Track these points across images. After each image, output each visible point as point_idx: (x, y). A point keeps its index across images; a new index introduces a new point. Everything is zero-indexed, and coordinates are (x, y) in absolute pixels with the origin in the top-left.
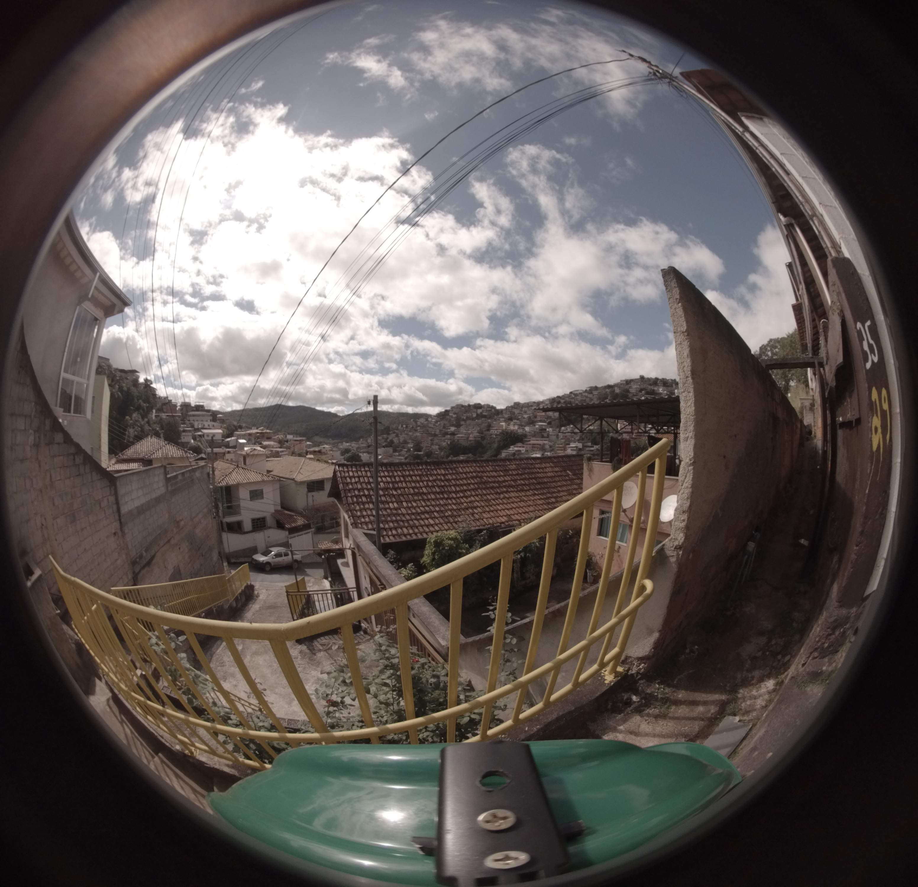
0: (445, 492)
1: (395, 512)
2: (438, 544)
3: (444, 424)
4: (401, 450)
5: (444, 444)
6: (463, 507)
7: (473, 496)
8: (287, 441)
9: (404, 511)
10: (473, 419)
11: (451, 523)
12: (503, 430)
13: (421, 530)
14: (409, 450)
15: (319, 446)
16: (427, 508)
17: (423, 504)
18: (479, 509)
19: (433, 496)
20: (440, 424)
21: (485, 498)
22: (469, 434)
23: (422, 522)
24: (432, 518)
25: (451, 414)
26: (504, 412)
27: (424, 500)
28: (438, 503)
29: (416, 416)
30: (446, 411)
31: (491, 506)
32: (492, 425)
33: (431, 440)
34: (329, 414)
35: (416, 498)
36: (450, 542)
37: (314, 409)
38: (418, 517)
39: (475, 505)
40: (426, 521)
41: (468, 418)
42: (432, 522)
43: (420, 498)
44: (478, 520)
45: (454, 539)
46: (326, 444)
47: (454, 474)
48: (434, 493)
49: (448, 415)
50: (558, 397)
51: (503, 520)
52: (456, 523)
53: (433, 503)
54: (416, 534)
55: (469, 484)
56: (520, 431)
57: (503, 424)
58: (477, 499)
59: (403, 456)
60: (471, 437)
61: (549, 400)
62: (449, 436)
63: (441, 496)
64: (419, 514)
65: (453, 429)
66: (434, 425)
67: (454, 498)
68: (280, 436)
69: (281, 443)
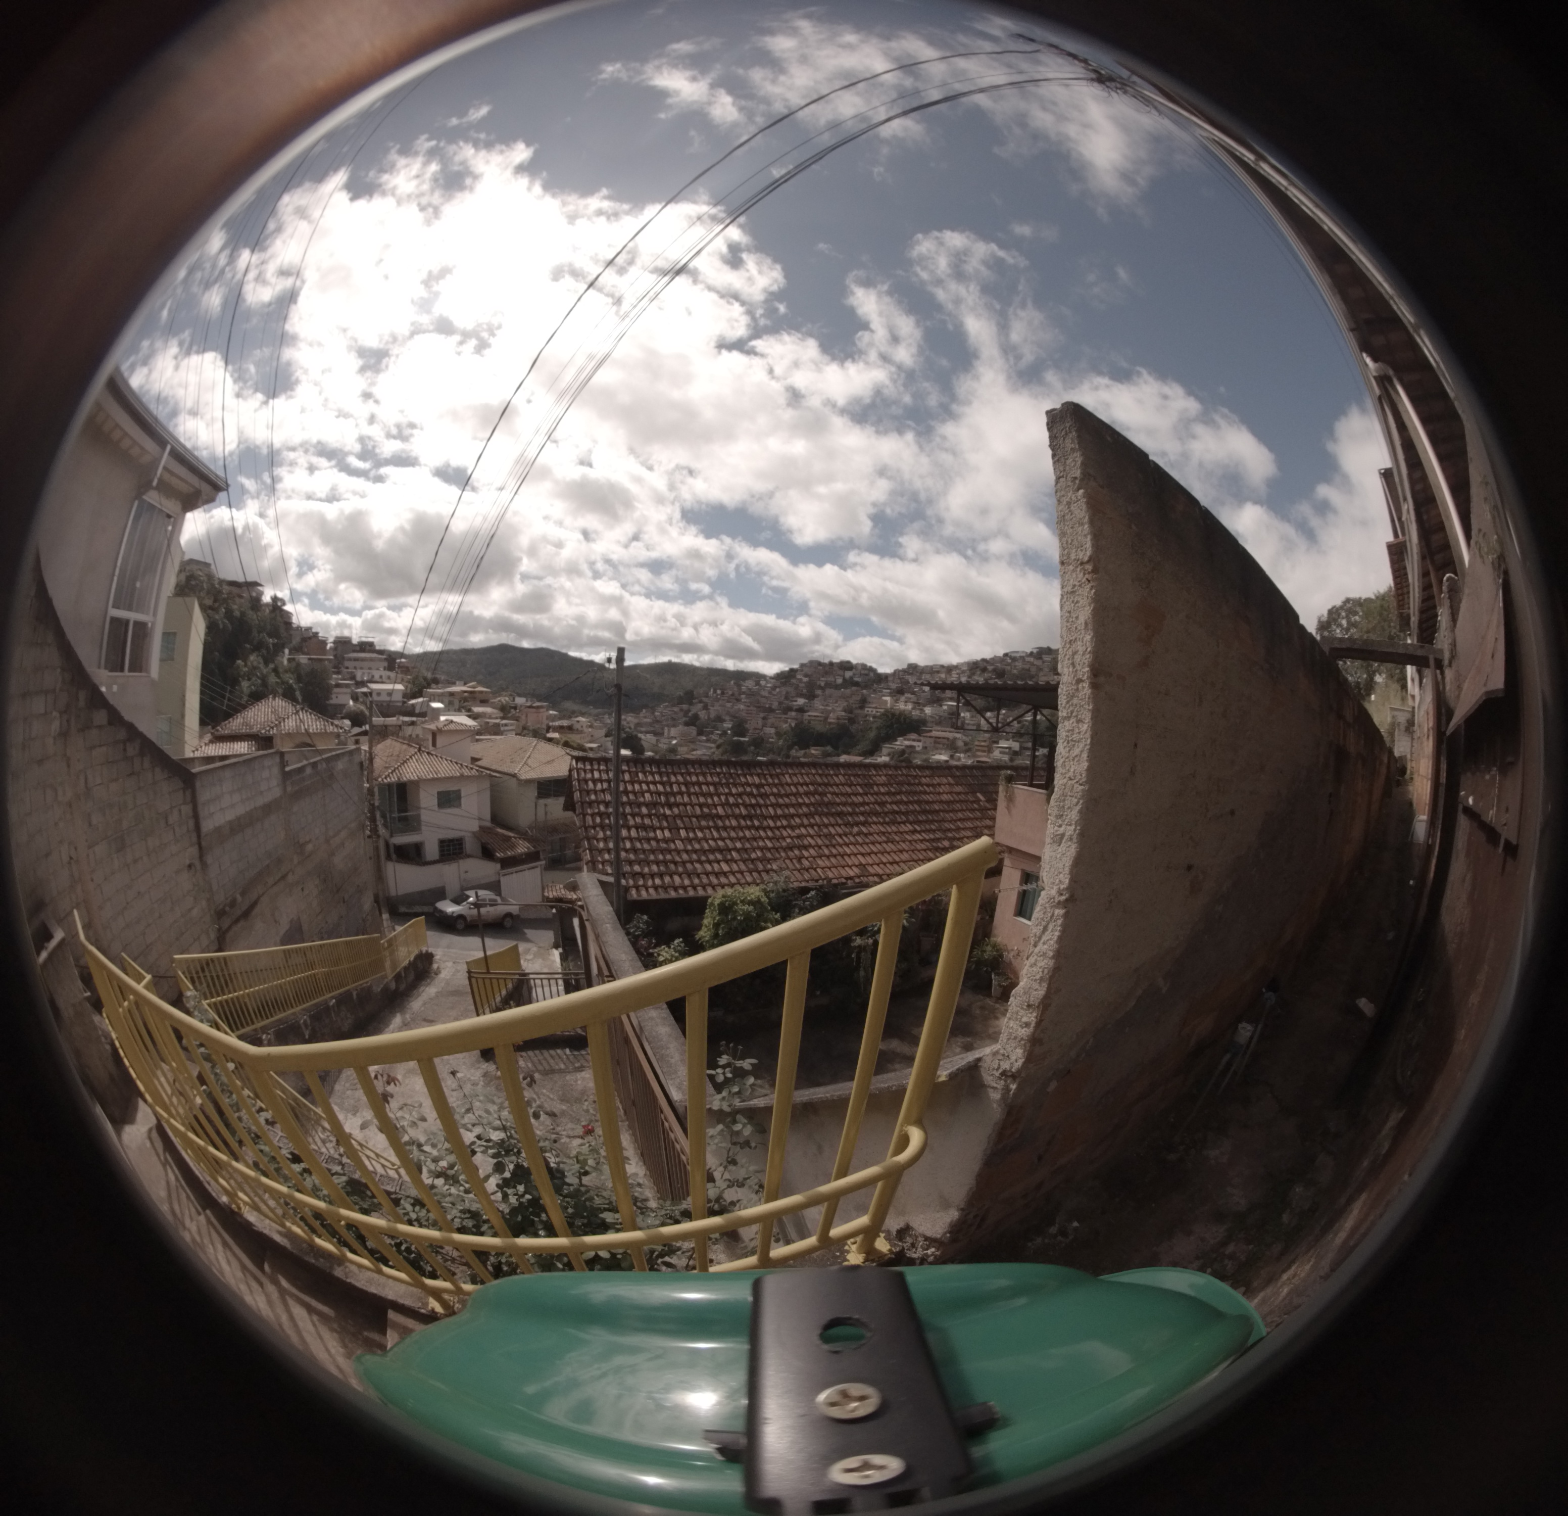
0: (756, 816)
1: (663, 845)
2: (726, 909)
3: (787, 693)
4: (712, 733)
5: (785, 726)
6: (784, 844)
7: (805, 827)
8: (515, 708)
9: (679, 845)
10: (837, 687)
11: (759, 872)
12: (887, 711)
13: (705, 880)
14: (724, 733)
15: (570, 717)
16: (720, 843)
17: (716, 834)
18: (812, 851)
19: (734, 823)
20: (780, 692)
21: (825, 831)
22: (830, 712)
23: (708, 867)
24: (727, 861)
25: (799, 677)
26: (890, 678)
27: (717, 829)
28: (741, 834)
29: (741, 676)
30: (792, 670)
31: (834, 846)
32: (869, 700)
33: (764, 718)
34: (591, 663)
35: (703, 823)
36: (746, 907)
37: (566, 655)
38: (703, 858)
39: (806, 842)
40: (716, 866)
41: (828, 685)
42: (725, 867)
43: (711, 824)
44: (807, 870)
45: (756, 903)
46: (583, 714)
47: (775, 785)
48: (736, 817)
49: (794, 677)
50: (984, 660)
51: (852, 874)
52: (767, 872)
53: (733, 834)
54: (694, 888)
55: (800, 805)
56: (916, 713)
57: (888, 699)
58: (811, 832)
59: (714, 742)
60: (832, 718)
61: (968, 664)
62: (793, 714)
63: (749, 823)
64: (704, 852)
65: (801, 701)
66: (770, 693)
67: (771, 829)
68: (504, 699)
69: (505, 710)
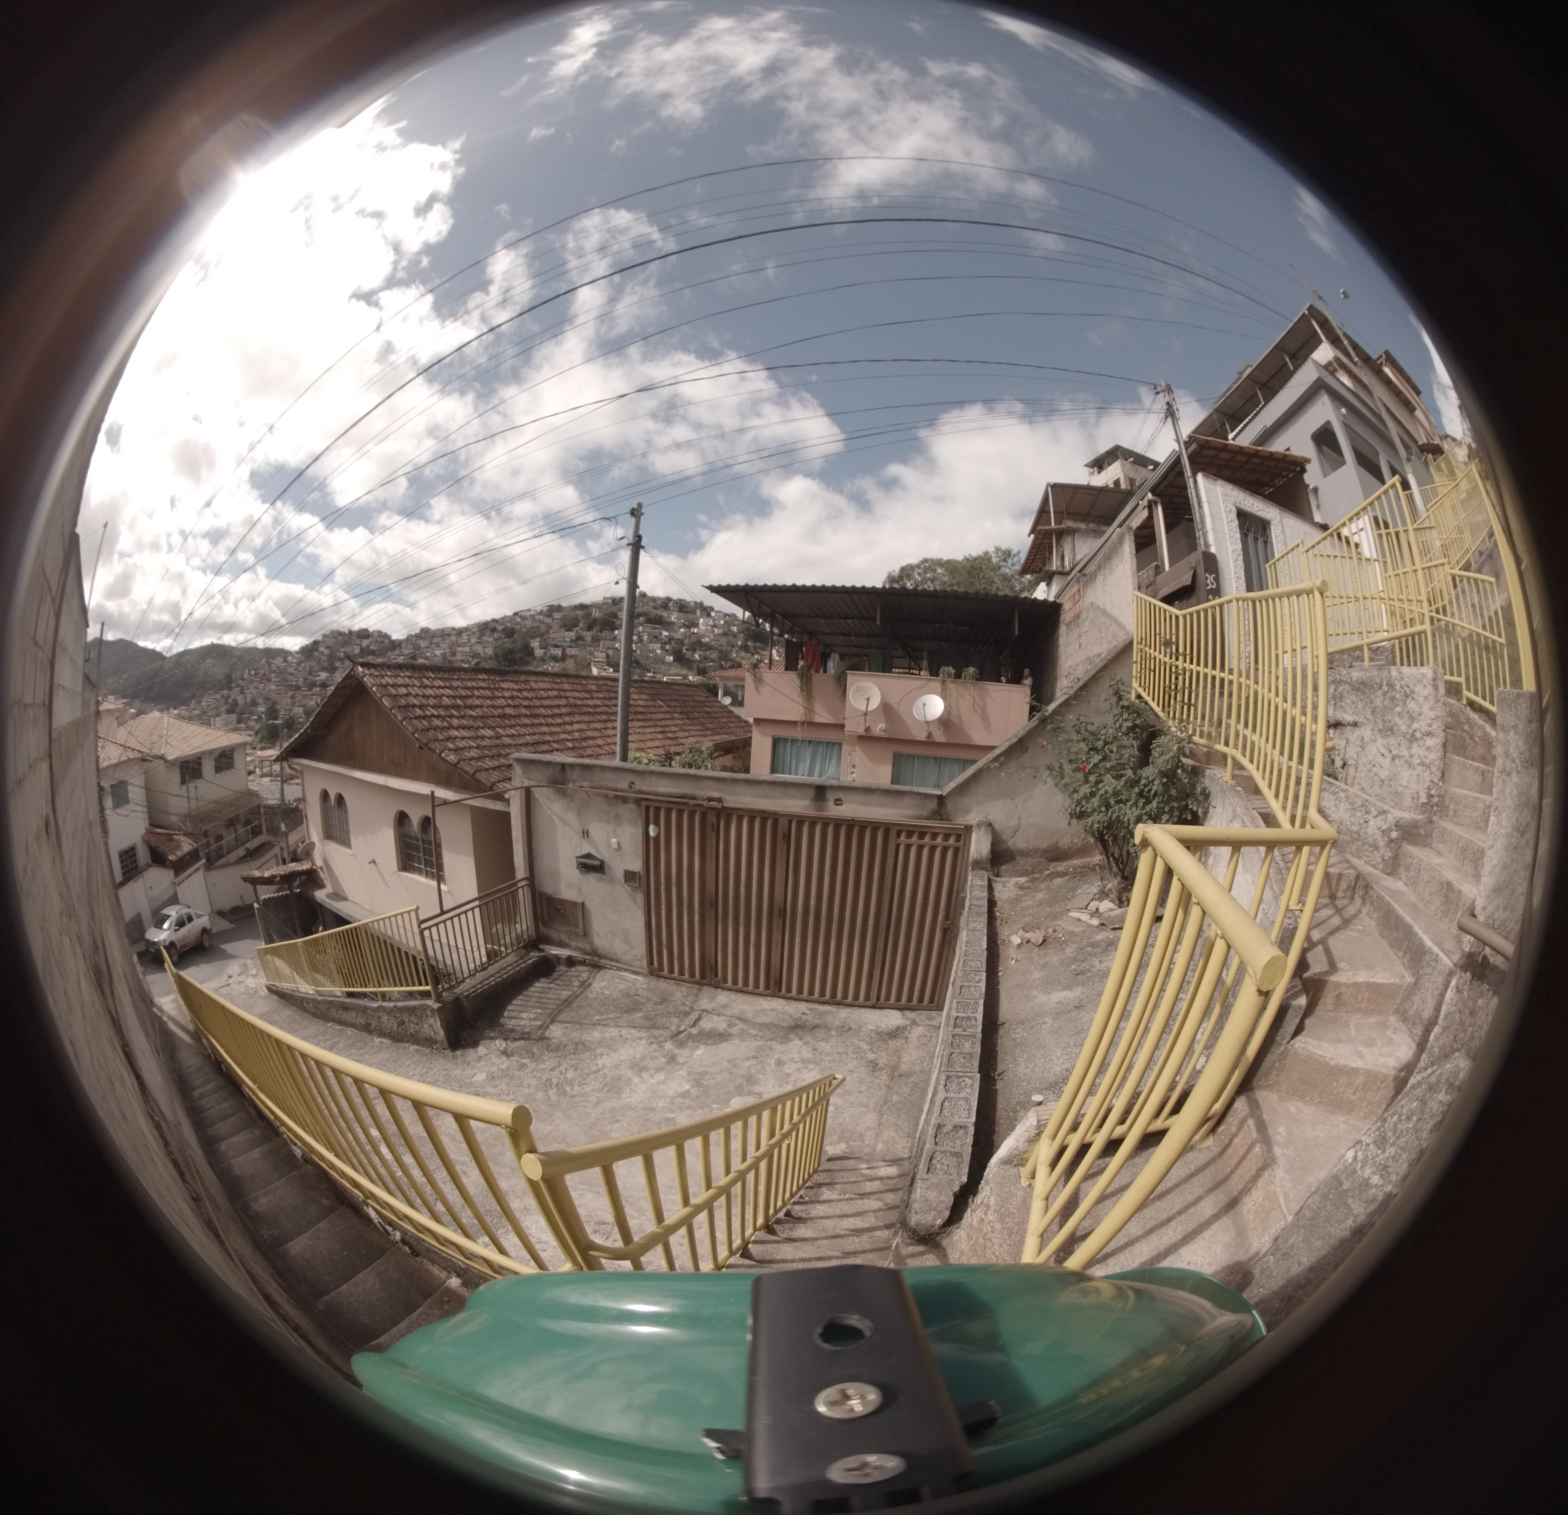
3: (311, 667)
4: (249, 719)
5: (312, 703)
20: (305, 667)
25: (321, 649)
26: (403, 645)
29: (270, 654)
30: (316, 643)
33: (292, 697)
49: (317, 650)
50: (494, 621)
61: (476, 625)
62: (318, 689)
65: (323, 675)
66: (296, 669)
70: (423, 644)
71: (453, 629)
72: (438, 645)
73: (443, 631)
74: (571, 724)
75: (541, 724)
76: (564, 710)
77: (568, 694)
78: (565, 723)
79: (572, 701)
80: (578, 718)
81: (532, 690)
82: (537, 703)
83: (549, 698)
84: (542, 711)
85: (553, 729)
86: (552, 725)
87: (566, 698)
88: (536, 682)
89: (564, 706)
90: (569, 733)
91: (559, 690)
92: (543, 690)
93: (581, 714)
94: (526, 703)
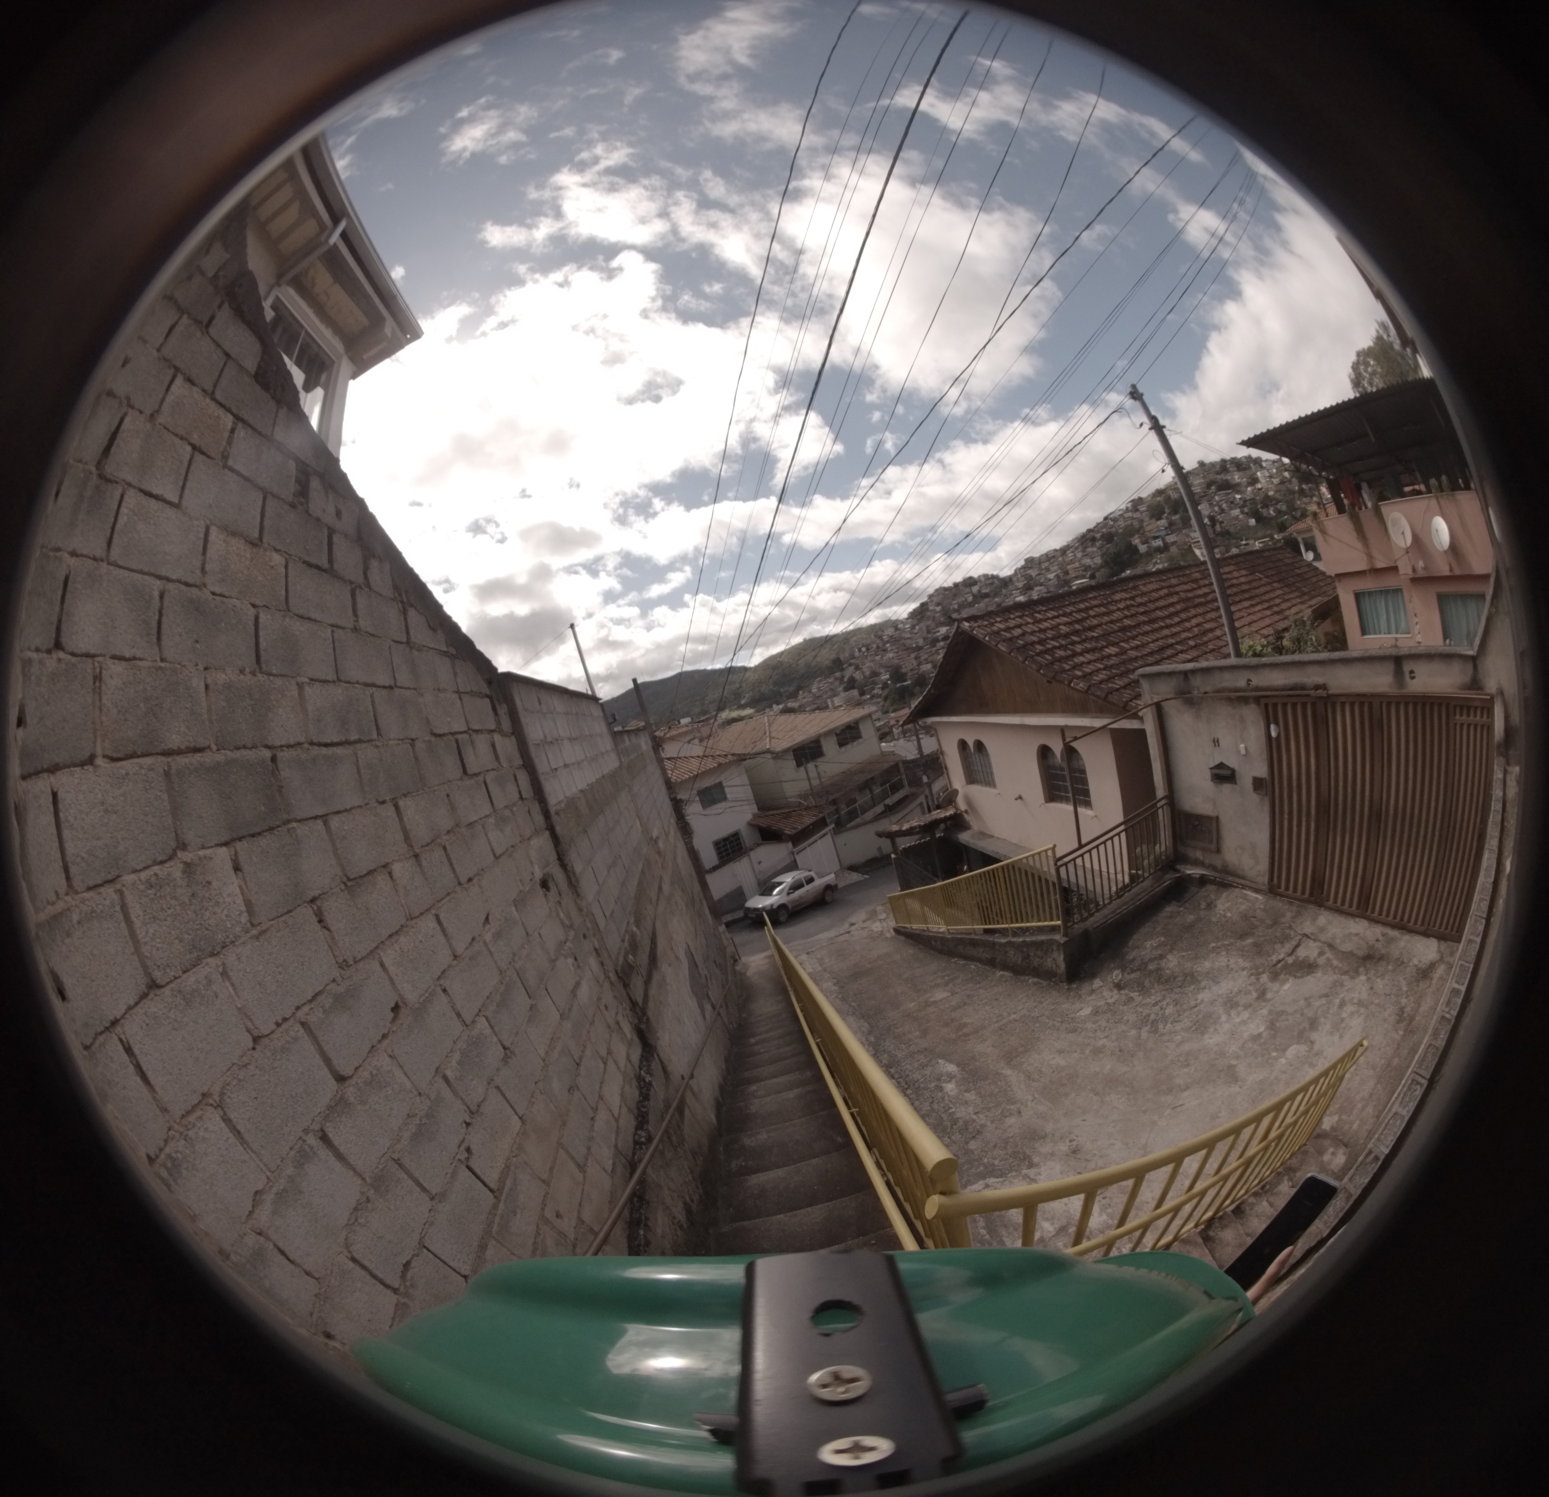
3: (927, 627)
4: (873, 689)
14: (885, 685)
20: (920, 629)
25: (932, 608)
26: (1013, 580)
30: (923, 605)
33: (917, 658)
49: (928, 610)
50: (1089, 531)
61: (1076, 540)
66: (911, 633)
70: (1033, 573)
71: (1056, 550)
72: (1048, 570)
73: (1047, 555)
74: (1188, 620)
75: (1162, 628)
76: (1178, 607)
77: (1178, 589)
78: (1183, 621)
79: (1183, 595)
80: (1193, 612)
81: (1143, 594)
82: (1152, 606)
83: (1161, 598)
84: (1159, 613)
85: (1174, 630)
86: (1171, 626)
87: (1177, 593)
88: (1144, 585)
89: (1178, 602)
90: (1189, 630)
91: (1168, 587)
92: (1154, 591)
93: (1196, 606)
94: (1142, 610)
